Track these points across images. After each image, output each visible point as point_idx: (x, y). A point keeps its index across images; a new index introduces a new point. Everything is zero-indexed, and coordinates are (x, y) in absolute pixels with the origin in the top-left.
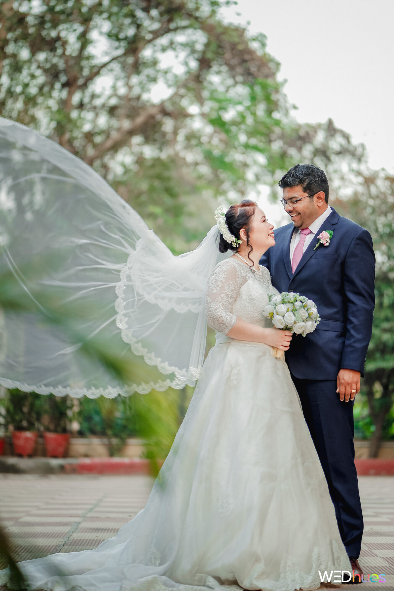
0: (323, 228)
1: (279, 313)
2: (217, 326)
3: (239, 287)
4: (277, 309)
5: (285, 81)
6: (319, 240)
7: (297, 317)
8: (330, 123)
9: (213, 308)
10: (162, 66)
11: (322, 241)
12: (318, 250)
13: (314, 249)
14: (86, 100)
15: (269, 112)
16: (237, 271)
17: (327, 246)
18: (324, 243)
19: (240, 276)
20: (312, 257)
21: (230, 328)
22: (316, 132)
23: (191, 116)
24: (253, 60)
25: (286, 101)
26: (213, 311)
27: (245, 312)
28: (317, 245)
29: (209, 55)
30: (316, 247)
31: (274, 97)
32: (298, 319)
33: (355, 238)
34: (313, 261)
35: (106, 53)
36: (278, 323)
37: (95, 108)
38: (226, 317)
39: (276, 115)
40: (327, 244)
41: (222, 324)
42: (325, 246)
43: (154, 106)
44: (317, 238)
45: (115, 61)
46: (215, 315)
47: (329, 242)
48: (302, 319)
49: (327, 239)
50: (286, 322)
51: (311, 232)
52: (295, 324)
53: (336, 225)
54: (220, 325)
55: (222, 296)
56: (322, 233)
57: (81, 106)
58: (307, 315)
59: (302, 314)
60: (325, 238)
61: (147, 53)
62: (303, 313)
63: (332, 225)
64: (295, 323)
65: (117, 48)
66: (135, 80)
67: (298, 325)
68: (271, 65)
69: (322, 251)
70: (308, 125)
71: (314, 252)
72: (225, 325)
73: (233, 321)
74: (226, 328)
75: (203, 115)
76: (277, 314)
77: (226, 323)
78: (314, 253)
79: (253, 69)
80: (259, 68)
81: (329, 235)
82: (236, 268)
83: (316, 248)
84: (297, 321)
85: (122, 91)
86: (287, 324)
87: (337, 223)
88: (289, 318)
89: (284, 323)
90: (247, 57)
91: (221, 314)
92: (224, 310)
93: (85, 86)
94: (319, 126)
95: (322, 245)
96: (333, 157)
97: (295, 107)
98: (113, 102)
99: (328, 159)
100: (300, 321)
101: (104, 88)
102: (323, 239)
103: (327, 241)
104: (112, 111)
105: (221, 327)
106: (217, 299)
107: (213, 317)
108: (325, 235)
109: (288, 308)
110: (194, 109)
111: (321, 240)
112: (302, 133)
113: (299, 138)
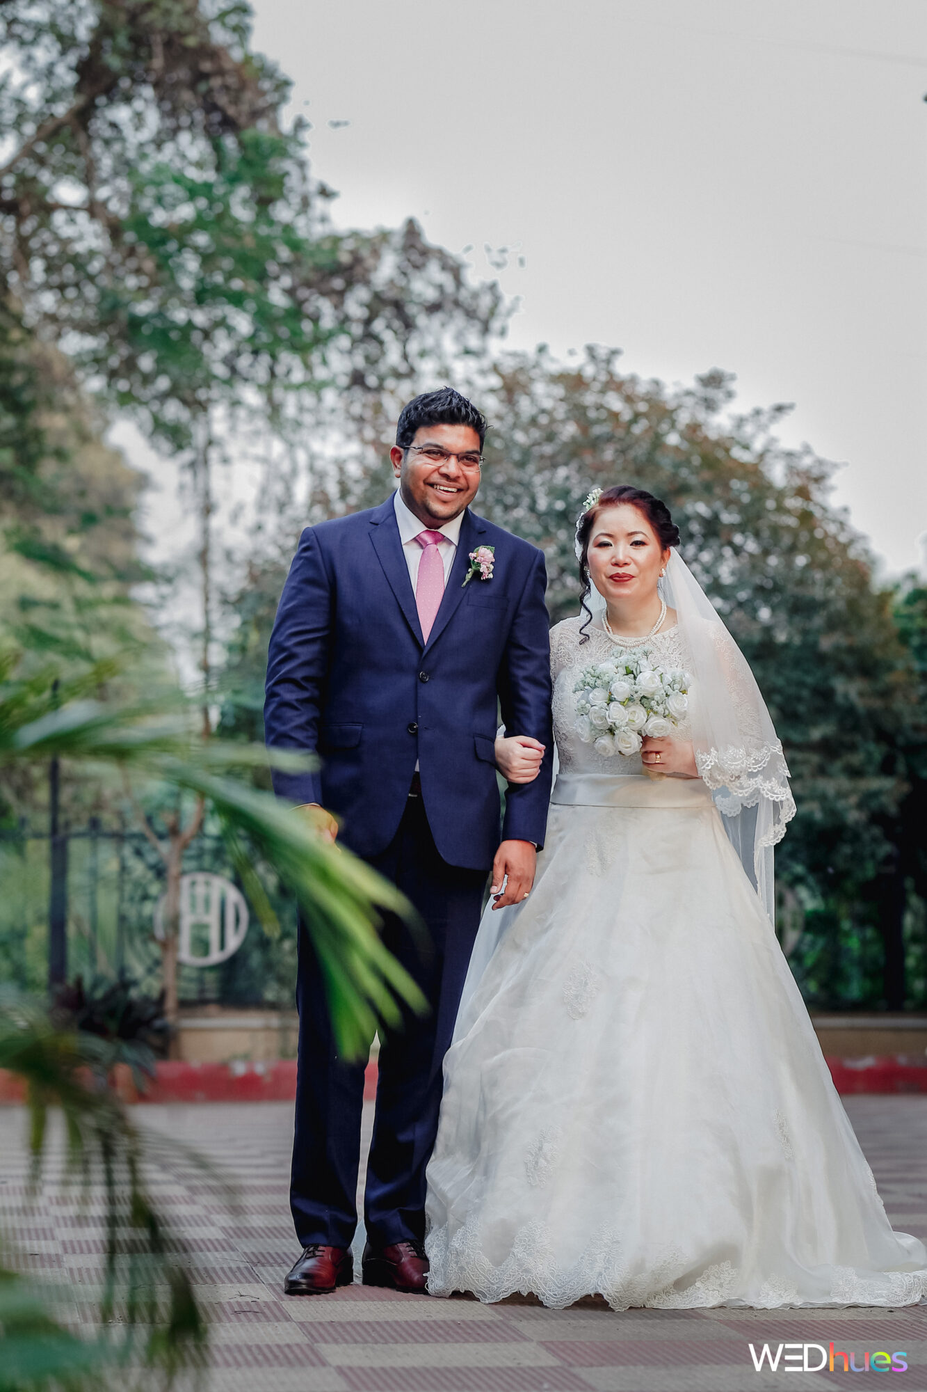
5: (300, 125)
6: (471, 564)
8: (412, 230)
11: (484, 568)
12: (470, 586)
13: (465, 584)
15: (263, 203)
17: (488, 580)
18: (482, 572)
20: (461, 601)
22: (376, 254)
24: (221, 71)
25: (302, 178)
28: (469, 576)
30: (467, 580)
31: (275, 166)
33: (535, 566)
34: (466, 611)
39: (282, 212)
40: (491, 576)
42: (484, 578)
49: (489, 565)
51: (444, 539)
53: (484, 534)
60: (488, 561)
63: (479, 533)
68: (267, 84)
69: (479, 589)
70: (355, 234)
71: (464, 591)
78: (465, 593)
80: (236, 93)
83: (468, 582)
87: (484, 530)
90: (206, 65)
94: (385, 236)
95: (478, 576)
96: (422, 320)
97: (325, 193)
99: (409, 325)
102: (485, 563)
103: (489, 567)
112: (345, 258)
113: (338, 269)
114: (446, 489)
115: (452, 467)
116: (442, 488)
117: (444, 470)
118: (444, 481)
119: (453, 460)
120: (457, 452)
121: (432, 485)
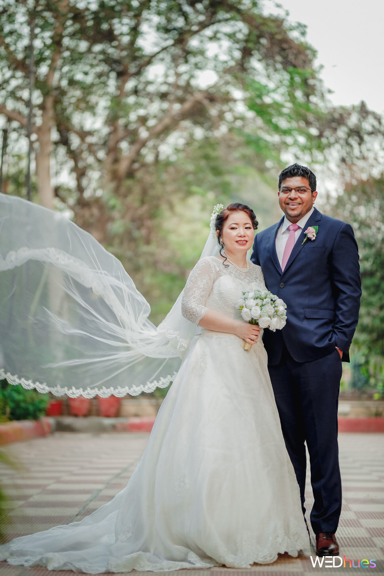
0: (309, 224)
1: (248, 306)
2: (189, 317)
3: (212, 281)
4: (247, 303)
5: (322, 67)
6: (306, 235)
7: (263, 312)
8: (363, 105)
9: (185, 301)
10: (210, 54)
11: (310, 236)
12: (305, 244)
13: (302, 244)
14: (140, 87)
15: (307, 96)
16: (211, 267)
17: (314, 240)
18: (311, 238)
19: (214, 272)
20: (300, 251)
21: (200, 318)
22: (349, 115)
23: (235, 101)
24: (291, 48)
25: (321, 86)
26: (185, 304)
27: (215, 305)
28: (305, 240)
29: (250, 45)
30: (304, 242)
31: (311, 82)
32: (264, 313)
33: (340, 231)
34: (302, 255)
35: (156, 44)
36: (245, 315)
37: (149, 94)
38: (196, 309)
39: (313, 99)
40: (314, 238)
41: (192, 315)
42: (312, 240)
43: (200, 91)
44: (304, 233)
45: (165, 51)
46: (187, 307)
47: (316, 236)
48: (268, 314)
49: (313, 234)
50: (253, 315)
51: (299, 228)
52: (260, 318)
53: (320, 221)
54: (191, 317)
55: (194, 290)
56: (308, 228)
57: (136, 92)
58: (273, 311)
59: (268, 309)
60: (312, 232)
61: (194, 43)
62: (270, 309)
63: (317, 221)
64: (261, 316)
65: (166, 40)
66: (183, 68)
67: (263, 319)
68: (308, 52)
69: (310, 245)
70: (342, 107)
71: (302, 246)
72: (195, 316)
73: (203, 312)
74: (196, 319)
75: (245, 100)
76: (246, 307)
77: (195, 314)
78: (303, 248)
79: (291, 57)
80: (296, 56)
81: (314, 230)
82: (210, 264)
83: (304, 243)
84: (262, 316)
85: (171, 79)
86: (252, 317)
87: (320, 219)
88: (255, 311)
89: (250, 316)
90: (285, 46)
91: (192, 306)
92: (195, 302)
93: (138, 73)
94: (353, 108)
95: (309, 240)
96: (366, 138)
97: (330, 91)
98: (164, 89)
99: (362, 139)
100: (265, 316)
101: (156, 76)
102: (309, 234)
103: (313, 235)
104: (163, 96)
105: (192, 318)
106: (189, 293)
107: (185, 309)
108: (311, 230)
109: (257, 303)
110: (237, 94)
111: (308, 235)
112: (336, 116)
113: (334, 120)
114: (292, 204)
115: (293, 194)
116: (291, 204)
117: (289, 197)
118: (290, 201)
119: (293, 191)
120: (294, 188)
121: (288, 204)
